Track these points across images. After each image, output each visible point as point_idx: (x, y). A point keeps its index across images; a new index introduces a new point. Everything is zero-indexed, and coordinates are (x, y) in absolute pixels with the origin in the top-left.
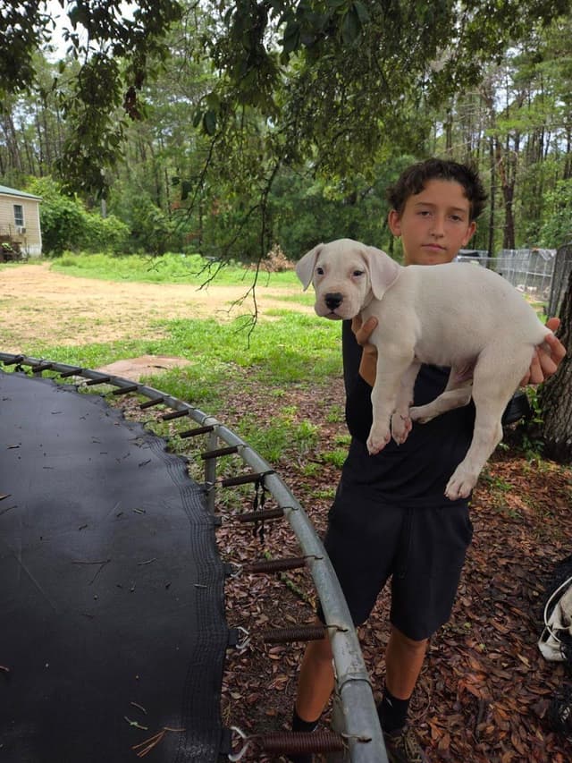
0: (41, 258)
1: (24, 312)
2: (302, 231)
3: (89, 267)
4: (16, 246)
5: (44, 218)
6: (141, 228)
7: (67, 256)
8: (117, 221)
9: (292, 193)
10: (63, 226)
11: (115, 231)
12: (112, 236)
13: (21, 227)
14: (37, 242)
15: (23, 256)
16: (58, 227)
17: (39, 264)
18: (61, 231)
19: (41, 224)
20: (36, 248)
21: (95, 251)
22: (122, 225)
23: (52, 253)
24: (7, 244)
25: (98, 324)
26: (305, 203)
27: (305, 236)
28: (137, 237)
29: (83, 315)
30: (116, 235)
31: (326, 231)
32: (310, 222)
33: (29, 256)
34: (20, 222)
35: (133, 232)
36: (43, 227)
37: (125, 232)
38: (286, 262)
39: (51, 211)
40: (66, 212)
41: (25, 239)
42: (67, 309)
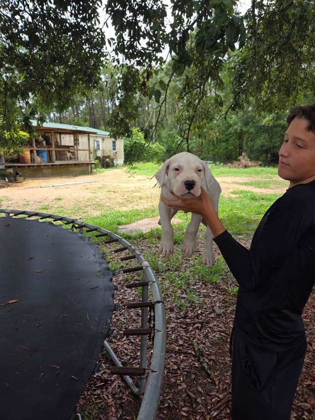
0: (123, 166)
1: (109, 193)
2: (260, 144)
3: (144, 170)
4: (112, 160)
5: (125, 146)
6: (171, 148)
7: (135, 165)
8: (159, 145)
9: (254, 123)
10: (134, 149)
11: (158, 151)
12: (157, 153)
13: (115, 151)
14: (122, 158)
15: (115, 165)
16: (132, 150)
17: (122, 169)
18: (133, 152)
19: (124, 149)
20: (120, 161)
21: (148, 161)
22: (161, 147)
23: (128, 163)
24: (108, 160)
25: (140, 199)
26: (263, 127)
27: (262, 146)
28: (170, 153)
29: (134, 194)
30: (158, 152)
31: (276, 143)
32: (265, 138)
33: (117, 165)
34: (114, 149)
35: (167, 151)
36: (125, 150)
37: (163, 151)
38: (250, 162)
39: (129, 143)
40: (136, 143)
41: (116, 157)
42: (128, 192)
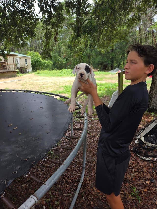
0: (31, 72)
1: (30, 85)
2: (98, 60)
3: (44, 74)
4: (26, 69)
5: (32, 62)
6: (56, 63)
7: (38, 71)
8: (50, 61)
9: (95, 50)
10: (37, 63)
11: (49, 64)
12: (49, 65)
13: (27, 65)
14: (30, 68)
15: (28, 72)
16: (35, 64)
17: (31, 74)
18: (36, 65)
19: (31, 63)
20: (30, 70)
21: (45, 70)
22: (51, 62)
23: (34, 71)
24: (24, 69)
25: (47, 87)
26: (99, 52)
27: (99, 62)
28: (55, 65)
29: (44, 85)
30: (50, 65)
31: (105, 60)
32: (100, 58)
33: (29, 72)
34: (26, 63)
35: (54, 64)
36: (32, 64)
37: (52, 64)
38: (94, 69)
39: (33, 60)
40: (37, 60)
41: (28, 68)
42: (40, 84)
